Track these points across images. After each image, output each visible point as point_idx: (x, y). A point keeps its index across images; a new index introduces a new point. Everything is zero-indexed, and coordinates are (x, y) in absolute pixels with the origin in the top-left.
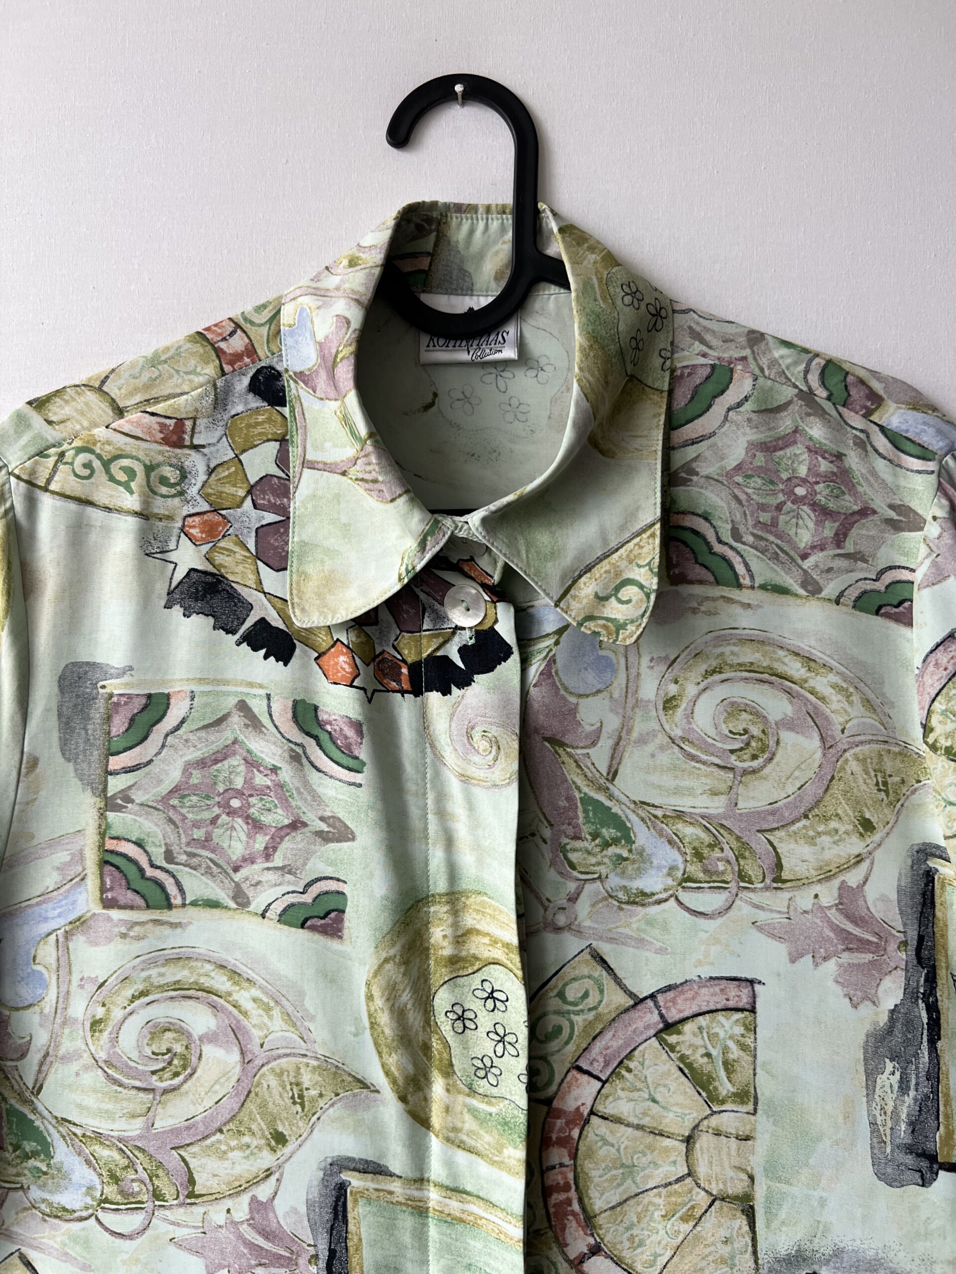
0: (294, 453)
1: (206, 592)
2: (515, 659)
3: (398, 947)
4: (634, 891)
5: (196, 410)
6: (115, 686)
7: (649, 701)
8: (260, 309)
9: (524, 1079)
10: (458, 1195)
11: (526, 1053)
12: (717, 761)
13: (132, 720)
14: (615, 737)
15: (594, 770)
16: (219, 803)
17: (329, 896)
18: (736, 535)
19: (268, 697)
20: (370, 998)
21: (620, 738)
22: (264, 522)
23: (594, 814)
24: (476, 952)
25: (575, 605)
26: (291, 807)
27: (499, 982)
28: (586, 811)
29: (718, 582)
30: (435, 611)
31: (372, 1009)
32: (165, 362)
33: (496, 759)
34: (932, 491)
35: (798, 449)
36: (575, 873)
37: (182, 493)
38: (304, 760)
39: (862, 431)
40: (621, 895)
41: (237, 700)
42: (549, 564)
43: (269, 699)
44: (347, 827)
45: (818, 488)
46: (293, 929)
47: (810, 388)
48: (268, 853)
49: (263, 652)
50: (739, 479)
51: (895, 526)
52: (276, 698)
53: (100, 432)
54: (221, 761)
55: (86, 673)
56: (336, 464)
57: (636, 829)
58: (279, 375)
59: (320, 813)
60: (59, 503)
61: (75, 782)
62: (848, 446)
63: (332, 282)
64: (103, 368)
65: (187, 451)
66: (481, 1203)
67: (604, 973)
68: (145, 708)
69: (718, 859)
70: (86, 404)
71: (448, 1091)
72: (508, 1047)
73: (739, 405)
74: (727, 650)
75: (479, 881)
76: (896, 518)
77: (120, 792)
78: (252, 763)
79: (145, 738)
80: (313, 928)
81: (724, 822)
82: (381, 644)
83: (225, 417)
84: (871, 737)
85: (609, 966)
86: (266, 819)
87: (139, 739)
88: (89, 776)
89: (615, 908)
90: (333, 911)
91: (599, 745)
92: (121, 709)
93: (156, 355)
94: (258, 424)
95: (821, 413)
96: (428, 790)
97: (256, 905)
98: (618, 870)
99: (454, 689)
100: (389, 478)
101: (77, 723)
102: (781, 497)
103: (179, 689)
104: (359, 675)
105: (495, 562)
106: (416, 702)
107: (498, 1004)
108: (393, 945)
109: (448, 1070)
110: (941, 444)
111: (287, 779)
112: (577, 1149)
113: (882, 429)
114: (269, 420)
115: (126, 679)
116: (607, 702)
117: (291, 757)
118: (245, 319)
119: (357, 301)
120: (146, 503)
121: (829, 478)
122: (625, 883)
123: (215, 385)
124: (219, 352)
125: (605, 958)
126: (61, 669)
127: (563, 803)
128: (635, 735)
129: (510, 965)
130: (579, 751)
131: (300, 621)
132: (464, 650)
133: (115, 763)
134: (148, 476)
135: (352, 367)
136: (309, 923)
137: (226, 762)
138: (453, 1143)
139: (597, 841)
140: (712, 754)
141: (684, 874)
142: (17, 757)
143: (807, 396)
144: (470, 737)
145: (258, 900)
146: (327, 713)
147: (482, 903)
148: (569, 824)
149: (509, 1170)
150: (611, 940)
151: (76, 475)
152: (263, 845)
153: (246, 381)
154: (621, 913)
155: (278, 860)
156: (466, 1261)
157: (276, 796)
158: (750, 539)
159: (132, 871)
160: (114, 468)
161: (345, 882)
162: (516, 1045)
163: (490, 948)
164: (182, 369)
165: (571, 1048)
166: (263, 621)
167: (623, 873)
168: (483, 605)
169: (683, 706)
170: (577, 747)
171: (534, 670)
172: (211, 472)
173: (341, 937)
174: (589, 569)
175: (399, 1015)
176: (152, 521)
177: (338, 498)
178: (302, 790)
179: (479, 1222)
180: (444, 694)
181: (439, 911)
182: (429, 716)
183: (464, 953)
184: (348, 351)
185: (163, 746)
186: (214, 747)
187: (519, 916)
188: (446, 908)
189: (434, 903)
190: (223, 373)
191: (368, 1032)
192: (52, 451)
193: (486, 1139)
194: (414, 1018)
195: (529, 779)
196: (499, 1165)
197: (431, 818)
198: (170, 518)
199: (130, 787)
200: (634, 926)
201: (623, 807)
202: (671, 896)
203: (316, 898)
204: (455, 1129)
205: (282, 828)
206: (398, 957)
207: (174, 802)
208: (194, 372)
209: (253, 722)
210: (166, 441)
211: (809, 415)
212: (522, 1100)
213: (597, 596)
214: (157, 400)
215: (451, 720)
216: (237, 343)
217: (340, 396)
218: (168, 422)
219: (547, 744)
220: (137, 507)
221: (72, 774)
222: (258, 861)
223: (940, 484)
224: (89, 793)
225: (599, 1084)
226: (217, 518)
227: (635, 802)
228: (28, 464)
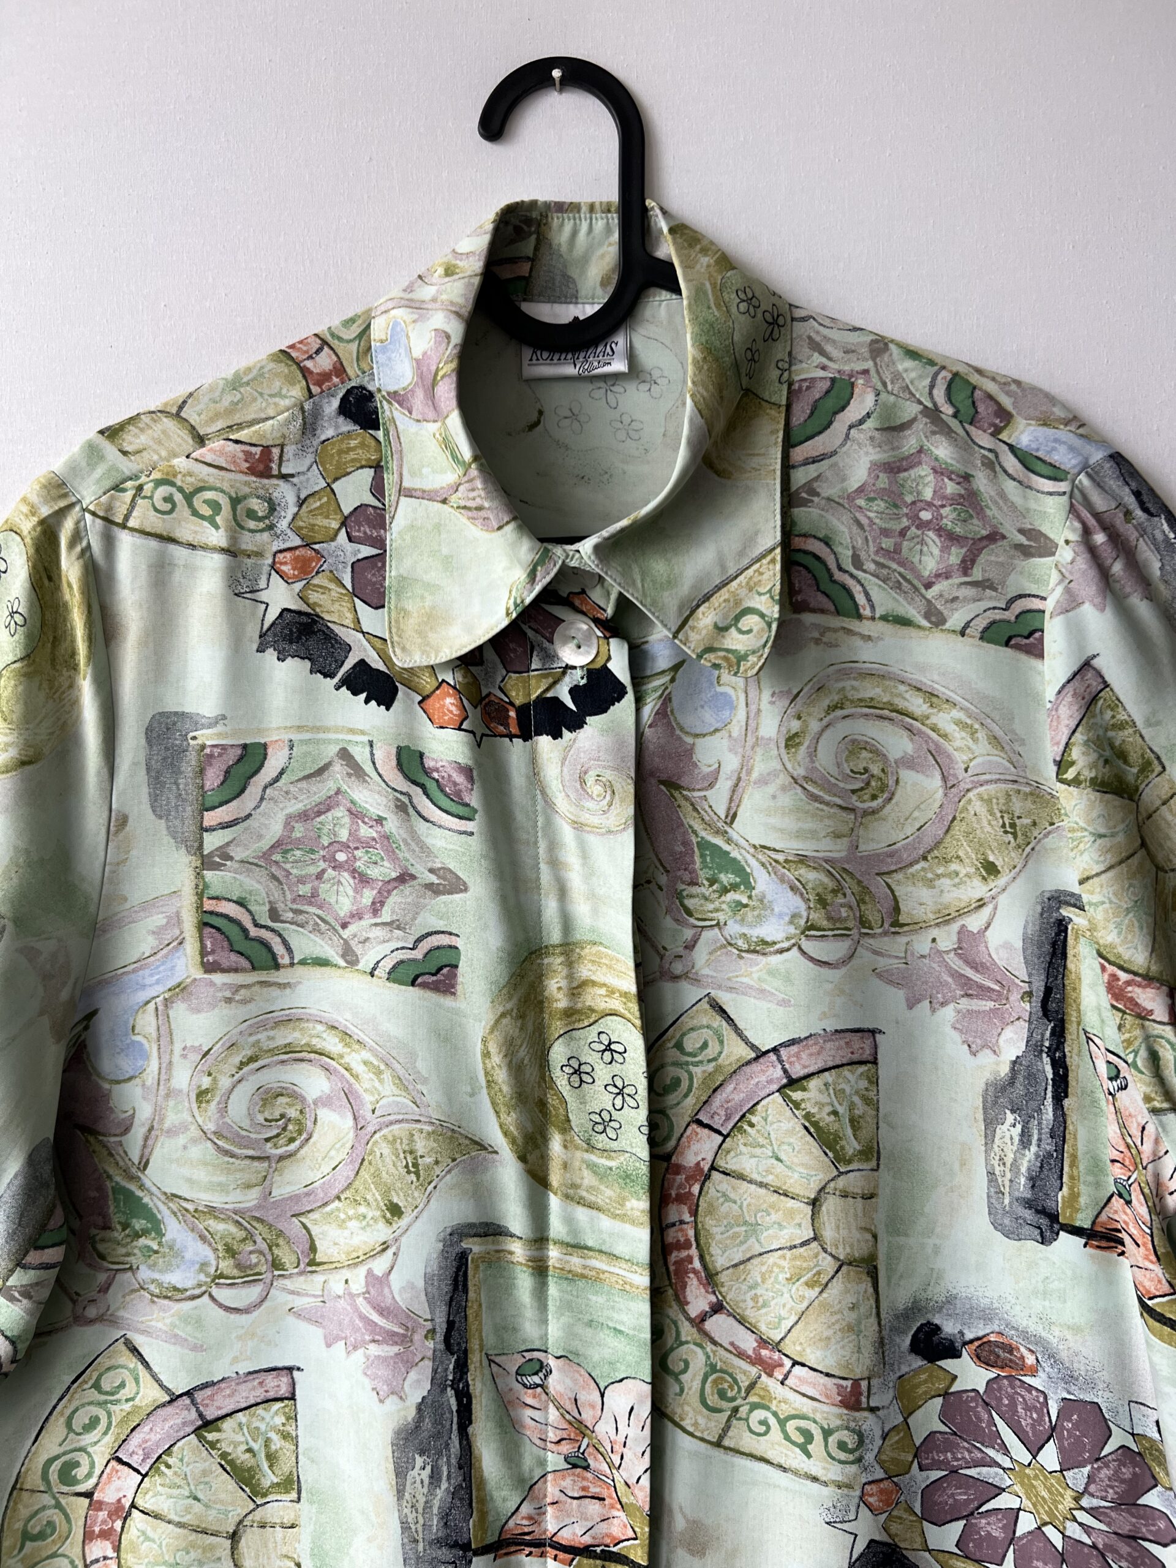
0: (390, 480)
1: (301, 633)
2: (629, 698)
3: (515, 1000)
4: (755, 939)
5: (284, 436)
6: (207, 737)
7: (770, 739)
8: (349, 322)
9: (645, 1130)
10: (579, 1251)
11: (646, 1104)
12: (839, 801)
13: (227, 772)
14: (735, 778)
15: (712, 813)
16: (324, 856)
17: (441, 951)
18: (857, 562)
19: (371, 744)
20: (486, 1055)
21: (739, 779)
22: (360, 556)
23: (712, 859)
24: (592, 1004)
25: (694, 637)
26: (398, 859)
27: (617, 1033)
28: (703, 856)
29: (838, 613)
30: (543, 649)
31: (489, 1066)
32: (248, 384)
33: (610, 804)
34: (1064, 514)
35: (924, 471)
36: (692, 920)
37: (271, 527)
38: (411, 810)
39: (990, 450)
40: (740, 943)
41: (338, 748)
42: (666, 594)
43: (371, 746)
44: (458, 878)
45: (945, 511)
46: (403, 987)
47: (935, 404)
48: (376, 908)
49: (364, 695)
50: (861, 502)
51: (1026, 552)
52: (379, 744)
53: (180, 463)
54: (325, 813)
55: (174, 724)
56: (436, 492)
57: (755, 874)
58: (370, 396)
59: (430, 865)
60: (139, 540)
61: (167, 840)
62: (975, 466)
63: (426, 292)
64: (179, 392)
65: (275, 481)
66: (604, 1258)
67: (724, 1023)
68: (240, 759)
69: (841, 906)
70: (164, 432)
71: (565, 1147)
72: (627, 1098)
73: (861, 422)
74: (848, 684)
75: (594, 931)
76: (1026, 543)
77: (217, 850)
78: (357, 814)
79: (243, 791)
80: (424, 986)
81: (847, 866)
82: (486, 686)
83: (316, 442)
84: (998, 776)
85: (729, 1016)
86: (373, 872)
87: (236, 793)
88: (183, 833)
89: (735, 957)
90: (446, 966)
91: (717, 786)
92: (214, 761)
93: (237, 377)
94: (350, 449)
95: (948, 432)
96: (540, 839)
97: (365, 963)
98: (738, 918)
99: (565, 732)
100: (496, 504)
101: (167, 777)
102: (905, 522)
103: (277, 738)
104: (466, 718)
105: (608, 594)
106: (525, 747)
107: (616, 1056)
108: (510, 998)
109: (566, 1126)
110: (1074, 462)
111: (394, 830)
112: (698, 1206)
113: (1011, 448)
114: (362, 445)
115: (219, 728)
116: (725, 742)
117: (397, 807)
118: (333, 335)
119: (457, 314)
120: (233, 539)
121: (956, 501)
122: (745, 930)
123: (302, 409)
124: (305, 372)
125: (724, 1007)
126: (148, 720)
127: (679, 848)
128: (755, 775)
129: (628, 1015)
130: (696, 794)
131: (401, 661)
132: (574, 691)
133: (211, 818)
134: (234, 509)
135: (454, 386)
136: (420, 980)
137: (329, 814)
138: (572, 1199)
139: (715, 887)
140: (835, 795)
141: (807, 922)
142: (106, 814)
143: (932, 413)
144: (583, 782)
145: (366, 958)
146: (433, 759)
147: (599, 955)
148: (685, 870)
149: (633, 1222)
150: (731, 989)
151: (156, 510)
152: (371, 900)
153: (336, 403)
154: (742, 962)
155: (386, 916)
156: (587, 1317)
157: (382, 848)
158: (871, 567)
159: (233, 931)
160: (197, 502)
161: (458, 936)
162: (636, 1097)
163: (607, 999)
164: (267, 391)
165: (690, 1101)
166: (362, 663)
167: (743, 920)
168: (595, 641)
169: (806, 744)
170: (694, 790)
171: (648, 711)
172: (301, 503)
173: (454, 994)
174: (707, 598)
175: (516, 1069)
176: (240, 558)
177: (438, 527)
178: (409, 841)
179: (601, 1276)
180: (555, 738)
181: (556, 962)
182: (540, 761)
183: (579, 1005)
184: (449, 368)
185: (262, 799)
186: (317, 799)
187: (638, 966)
188: (559, 960)
189: (547, 954)
190: (311, 395)
191: (485, 1091)
192: (129, 484)
193: (607, 1194)
194: (531, 1073)
195: (645, 825)
196: (623, 1218)
197: (543, 867)
198: (259, 554)
199: (228, 844)
200: (755, 976)
201: (743, 851)
202: (794, 945)
203: (427, 954)
204: (575, 1186)
205: (389, 882)
206: (515, 1011)
207: (277, 857)
208: (279, 394)
209: (356, 771)
210: (252, 471)
211: (934, 433)
212: (644, 1153)
213: (716, 626)
214: (240, 426)
215: (563, 764)
216: (324, 362)
217: (440, 416)
218: (253, 449)
219: (662, 787)
220: (223, 543)
221: (165, 832)
222: (366, 917)
223: (1072, 505)
224: (183, 850)
225: (721, 1138)
226: (310, 553)
227: (754, 846)
228: (104, 499)
